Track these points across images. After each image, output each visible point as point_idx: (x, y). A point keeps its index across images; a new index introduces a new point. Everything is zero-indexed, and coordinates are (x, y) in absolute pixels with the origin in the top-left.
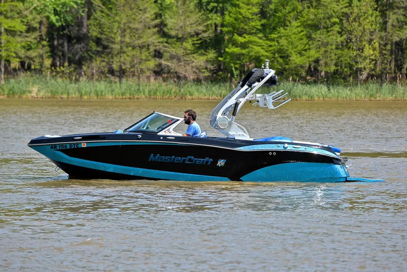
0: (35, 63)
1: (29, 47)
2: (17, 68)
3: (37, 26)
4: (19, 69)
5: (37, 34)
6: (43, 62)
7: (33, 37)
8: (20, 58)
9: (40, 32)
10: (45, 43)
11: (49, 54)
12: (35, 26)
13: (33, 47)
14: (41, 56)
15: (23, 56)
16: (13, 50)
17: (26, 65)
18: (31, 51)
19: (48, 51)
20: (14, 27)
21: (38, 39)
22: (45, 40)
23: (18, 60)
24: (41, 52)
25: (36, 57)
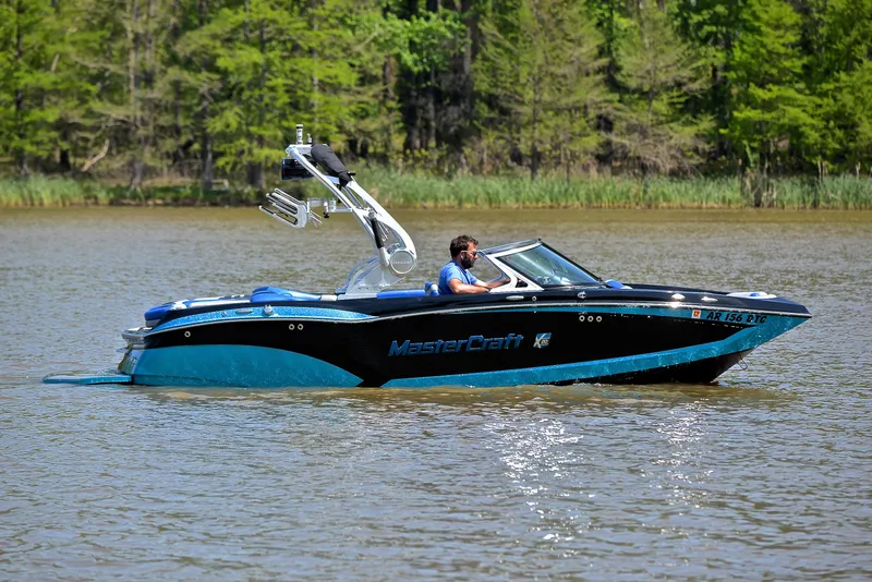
0: (375, 143)
1: (364, 114)
2: (342, 152)
3: (379, 72)
4: (346, 154)
5: (378, 88)
6: (389, 141)
7: (371, 93)
8: (348, 133)
9: (385, 84)
10: (392, 104)
11: (401, 125)
12: (374, 73)
13: (371, 112)
14: (386, 129)
15: (353, 130)
16: (333, 118)
17: (359, 145)
18: (367, 121)
19: (399, 119)
20: (336, 77)
21: (381, 98)
22: (393, 99)
23: (344, 137)
24: (387, 122)
25: (376, 130)
